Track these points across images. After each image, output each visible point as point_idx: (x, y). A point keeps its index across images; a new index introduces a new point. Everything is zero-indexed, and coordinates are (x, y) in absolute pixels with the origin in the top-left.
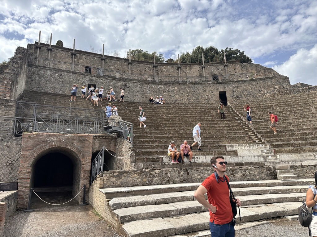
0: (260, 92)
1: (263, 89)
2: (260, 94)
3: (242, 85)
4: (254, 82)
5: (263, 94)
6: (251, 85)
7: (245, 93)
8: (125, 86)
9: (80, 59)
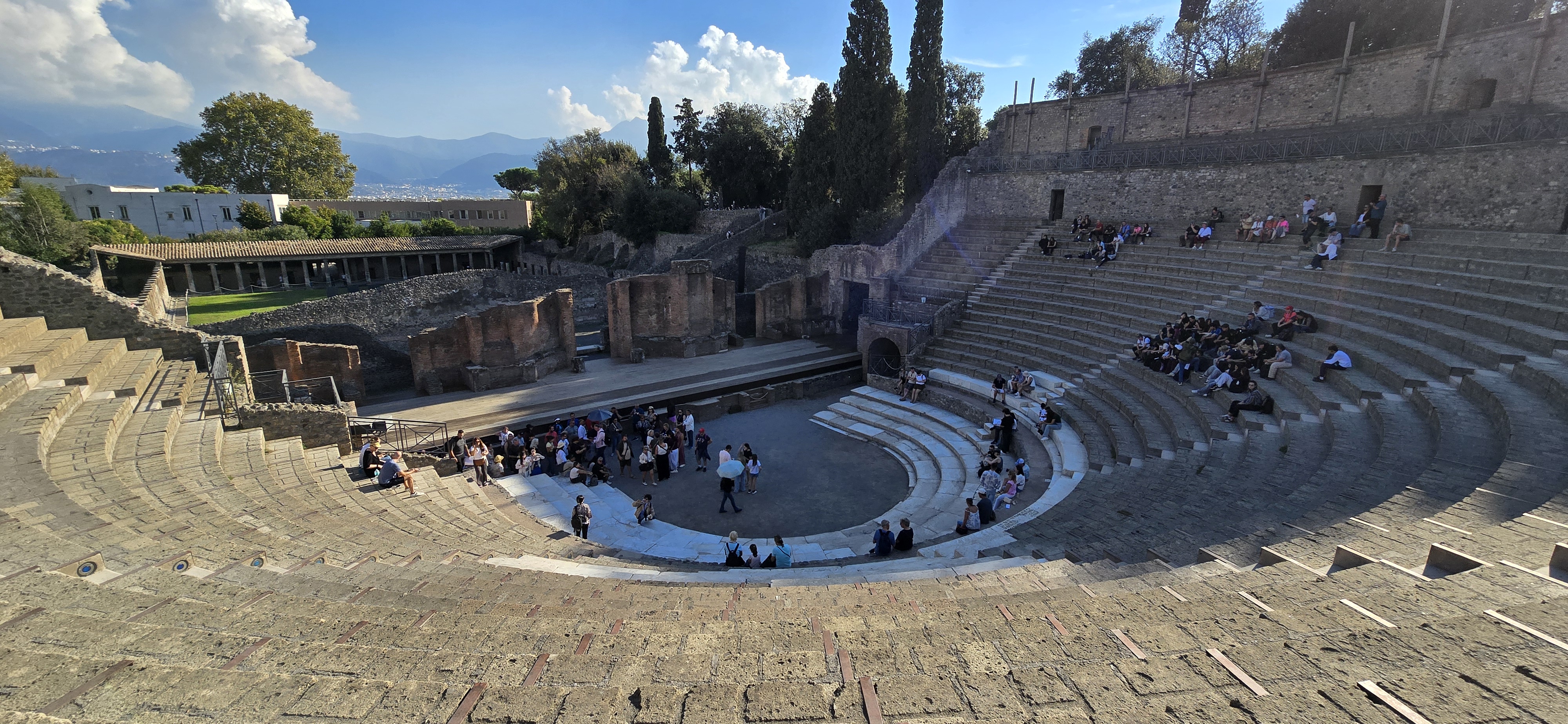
0: (1491, 196)
1: (1503, 188)
2: (1486, 207)
3: (1441, 166)
4: (1485, 156)
5: (1496, 206)
6: (1471, 167)
7: (1438, 197)
8: (1122, 182)
9: (1080, 115)
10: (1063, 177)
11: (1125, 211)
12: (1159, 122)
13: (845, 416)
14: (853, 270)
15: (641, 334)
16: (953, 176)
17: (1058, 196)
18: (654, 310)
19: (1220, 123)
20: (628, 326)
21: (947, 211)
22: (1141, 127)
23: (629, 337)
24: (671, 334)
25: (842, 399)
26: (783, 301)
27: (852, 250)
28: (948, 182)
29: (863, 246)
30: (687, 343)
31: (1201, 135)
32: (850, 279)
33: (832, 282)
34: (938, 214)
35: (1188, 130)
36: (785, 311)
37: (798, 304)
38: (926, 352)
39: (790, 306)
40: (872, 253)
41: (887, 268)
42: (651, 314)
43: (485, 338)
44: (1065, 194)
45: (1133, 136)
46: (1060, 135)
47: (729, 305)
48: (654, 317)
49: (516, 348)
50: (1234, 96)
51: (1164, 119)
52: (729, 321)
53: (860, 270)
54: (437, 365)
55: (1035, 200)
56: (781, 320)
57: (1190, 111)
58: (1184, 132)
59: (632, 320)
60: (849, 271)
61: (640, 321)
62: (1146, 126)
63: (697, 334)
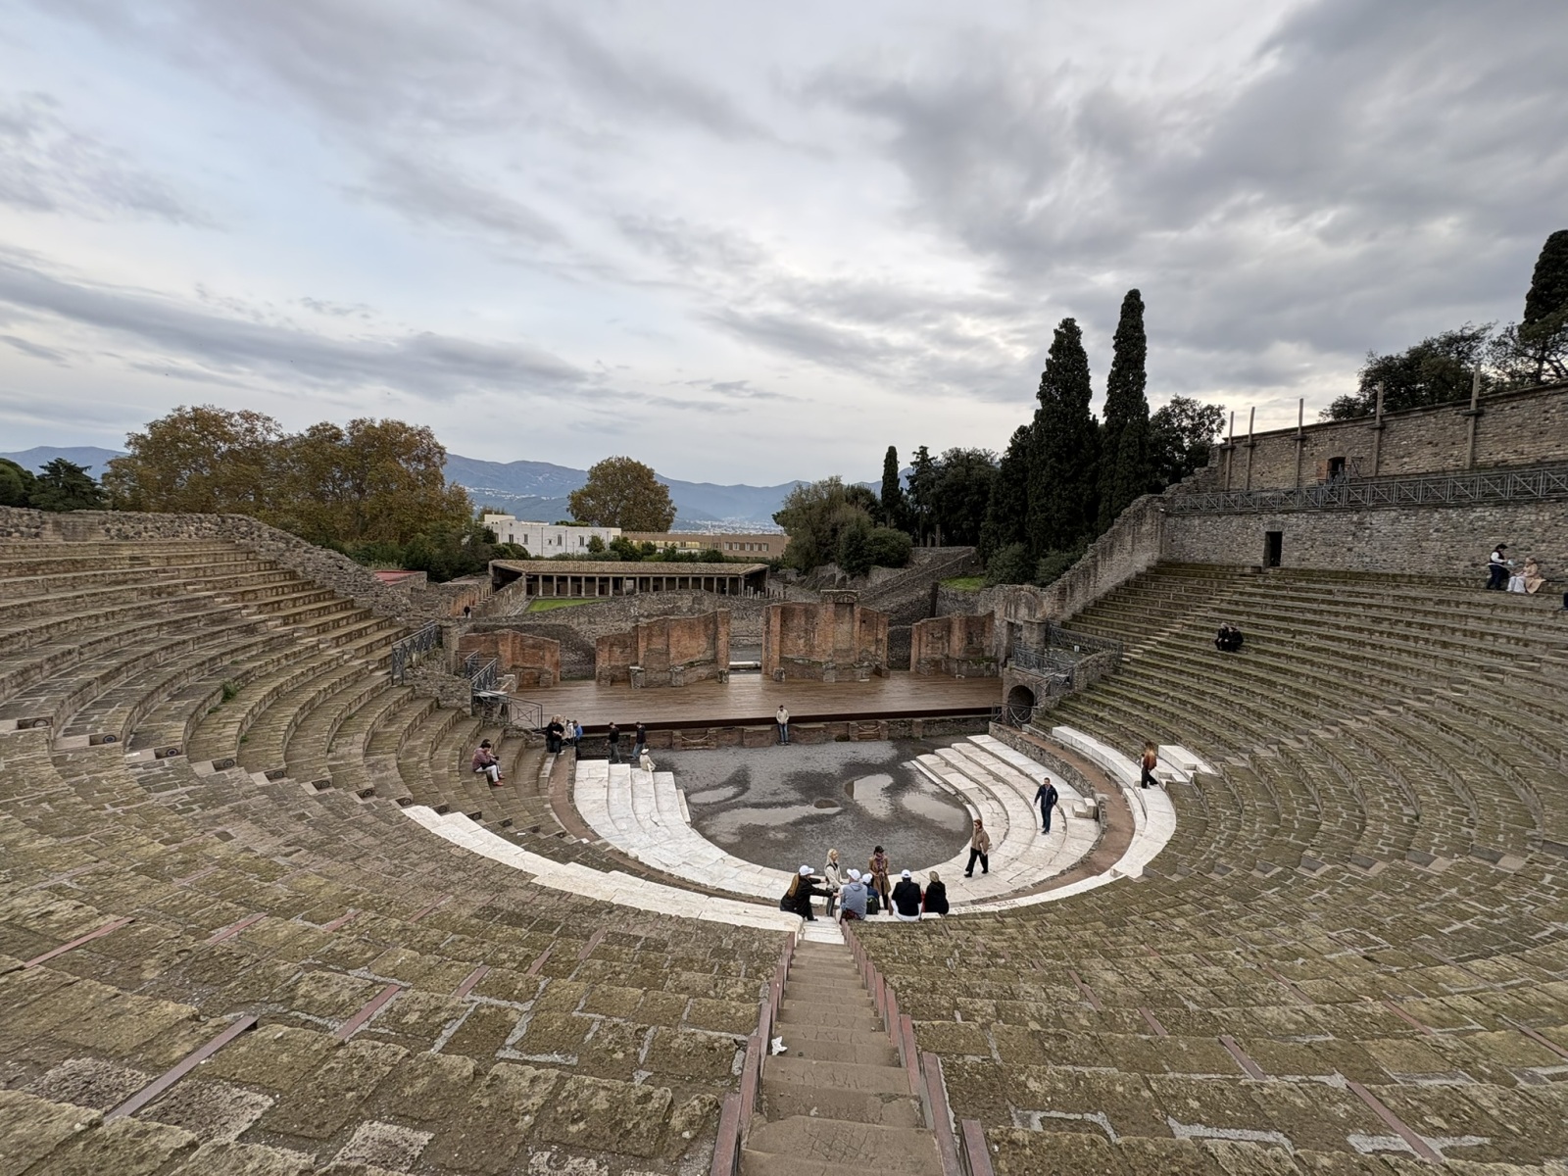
8: (1360, 523)
9: (1316, 445)
10: (1279, 517)
11: (1368, 560)
12: (1428, 450)
13: (948, 763)
14: (1016, 611)
15: (789, 656)
16: (1140, 516)
17: (1274, 541)
18: (802, 634)
19: (1526, 447)
20: (777, 648)
21: (1131, 554)
22: (1403, 457)
23: (777, 657)
24: (815, 658)
25: (953, 745)
26: (941, 638)
27: (1016, 590)
28: (1132, 521)
29: (1026, 586)
30: (827, 669)
31: (1496, 464)
32: (1012, 621)
33: (997, 622)
34: (1117, 557)
35: (1474, 459)
36: (943, 648)
37: (957, 642)
38: (1061, 706)
39: (949, 642)
40: (1034, 594)
41: (1048, 611)
42: (799, 637)
43: (648, 644)
44: (1284, 538)
45: (1392, 468)
46: (1290, 470)
47: (880, 637)
48: (802, 641)
49: (672, 656)
50: (1546, 412)
51: (1437, 445)
52: (880, 652)
53: (1023, 612)
54: (613, 663)
55: (1245, 544)
56: (938, 657)
57: (1475, 434)
58: (1468, 461)
59: (782, 641)
60: (1013, 612)
61: (789, 643)
62: (1409, 455)
63: (841, 662)
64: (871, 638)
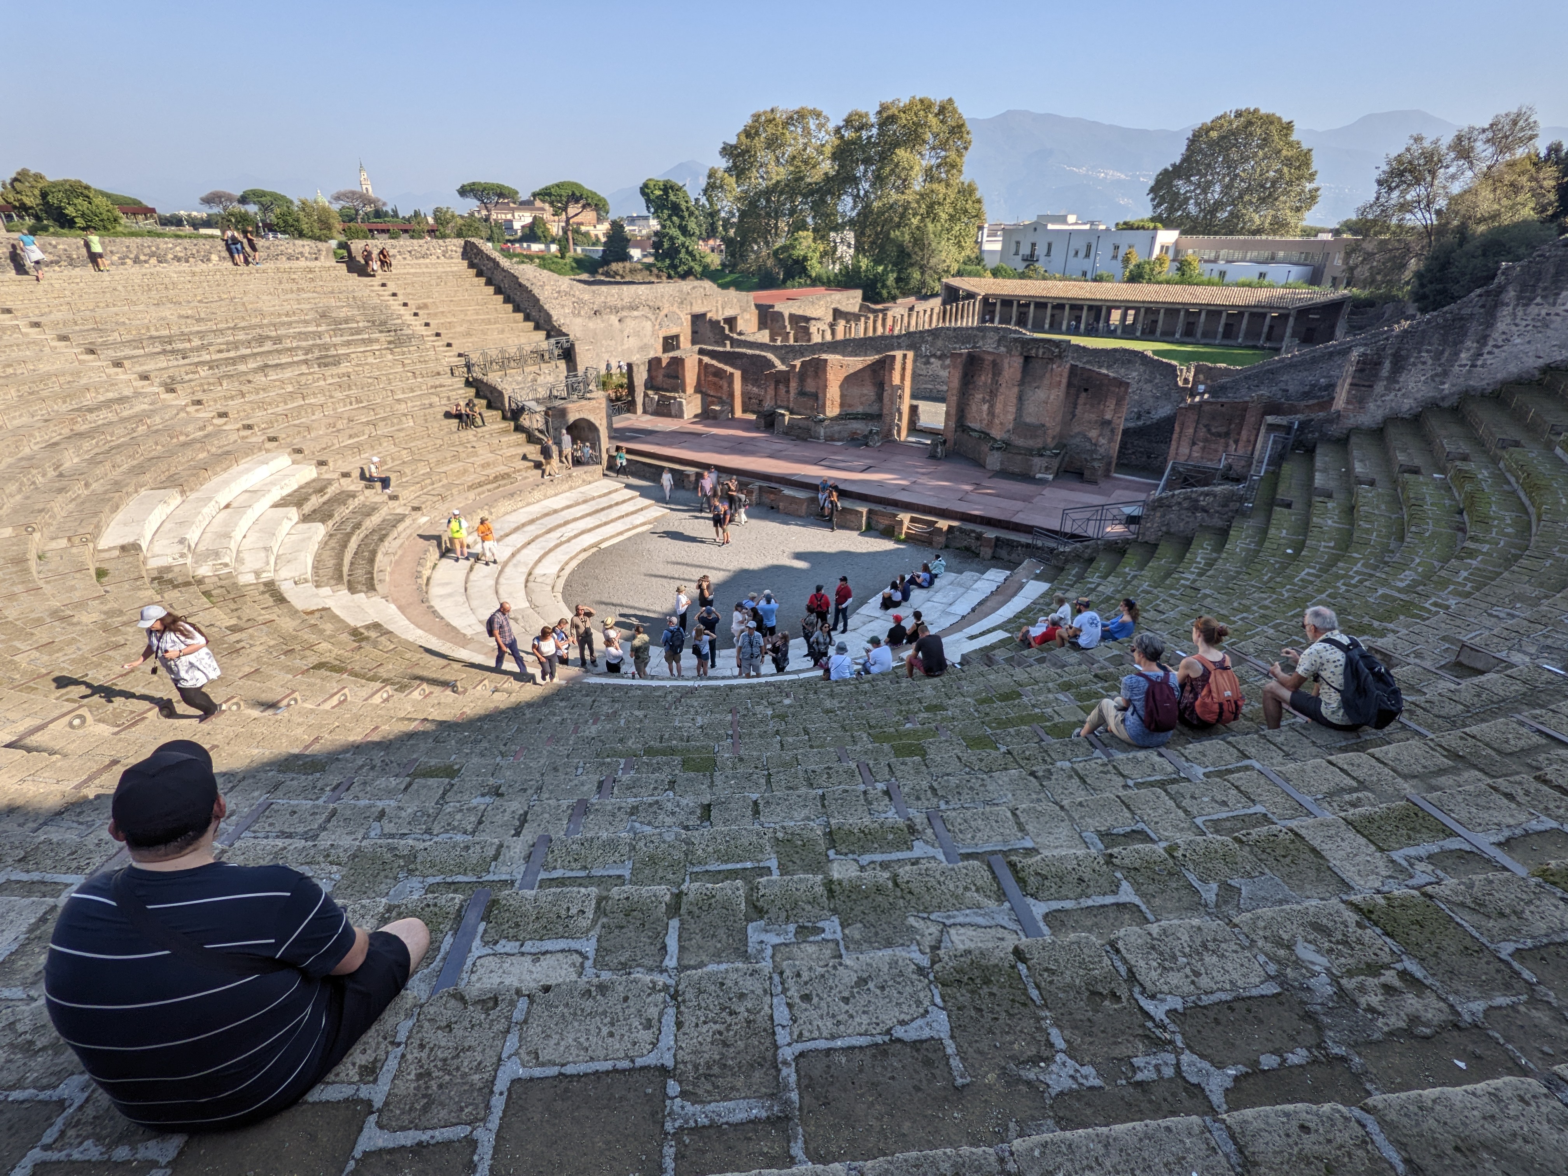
18: (988, 397)
20: (952, 411)
24: (991, 432)
30: (991, 448)
42: (984, 401)
43: (800, 385)
48: (985, 407)
49: (820, 402)
59: (962, 403)
64: (1093, 417)
